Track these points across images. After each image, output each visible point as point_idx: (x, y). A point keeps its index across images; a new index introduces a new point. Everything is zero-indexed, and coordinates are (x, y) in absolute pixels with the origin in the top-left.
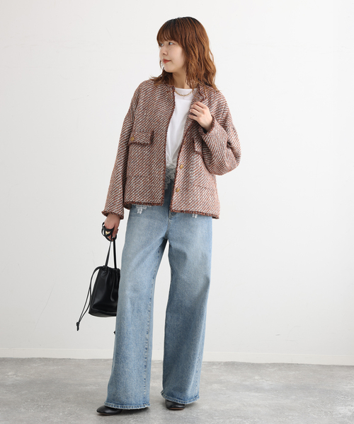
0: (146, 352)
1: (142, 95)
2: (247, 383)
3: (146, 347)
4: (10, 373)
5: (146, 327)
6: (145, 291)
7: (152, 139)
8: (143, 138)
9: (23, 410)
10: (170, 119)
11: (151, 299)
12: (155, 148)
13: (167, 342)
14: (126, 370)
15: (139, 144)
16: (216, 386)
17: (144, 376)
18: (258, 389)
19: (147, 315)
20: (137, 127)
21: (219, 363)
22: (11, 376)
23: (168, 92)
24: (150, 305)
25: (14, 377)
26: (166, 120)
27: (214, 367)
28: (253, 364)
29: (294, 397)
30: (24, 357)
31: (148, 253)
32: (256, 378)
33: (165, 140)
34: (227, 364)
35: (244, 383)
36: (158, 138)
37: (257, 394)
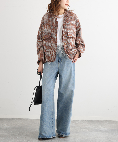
0: (52, 116)
1: (45, 21)
2: (96, 128)
3: (53, 114)
4: (5, 124)
5: (52, 107)
6: (52, 93)
7: (51, 37)
8: (48, 37)
9: (10, 139)
10: (57, 28)
11: (53, 96)
12: (53, 40)
13: (58, 112)
14: (45, 123)
15: (47, 39)
16: (84, 130)
17: (52, 125)
18: (101, 131)
19: (52, 102)
20: (45, 33)
21: (86, 121)
22: (6, 125)
23: (54, 18)
24: (53, 98)
25: (7, 126)
26: (56, 29)
27: (84, 122)
28: (99, 121)
29: (114, 134)
30: (11, 118)
31: (52, 78)
32: (100, 126)
33: (57, 36)
34: (89, 121)
35: (95, 128)
36: (54, 36)
37: (100, 133)
